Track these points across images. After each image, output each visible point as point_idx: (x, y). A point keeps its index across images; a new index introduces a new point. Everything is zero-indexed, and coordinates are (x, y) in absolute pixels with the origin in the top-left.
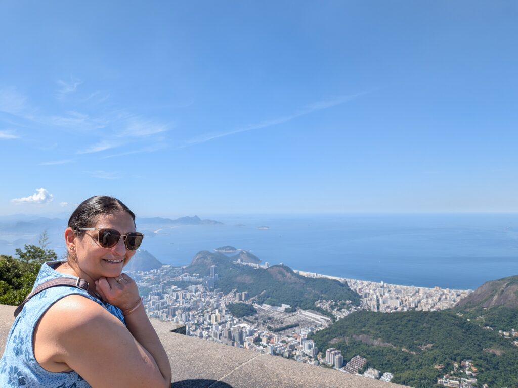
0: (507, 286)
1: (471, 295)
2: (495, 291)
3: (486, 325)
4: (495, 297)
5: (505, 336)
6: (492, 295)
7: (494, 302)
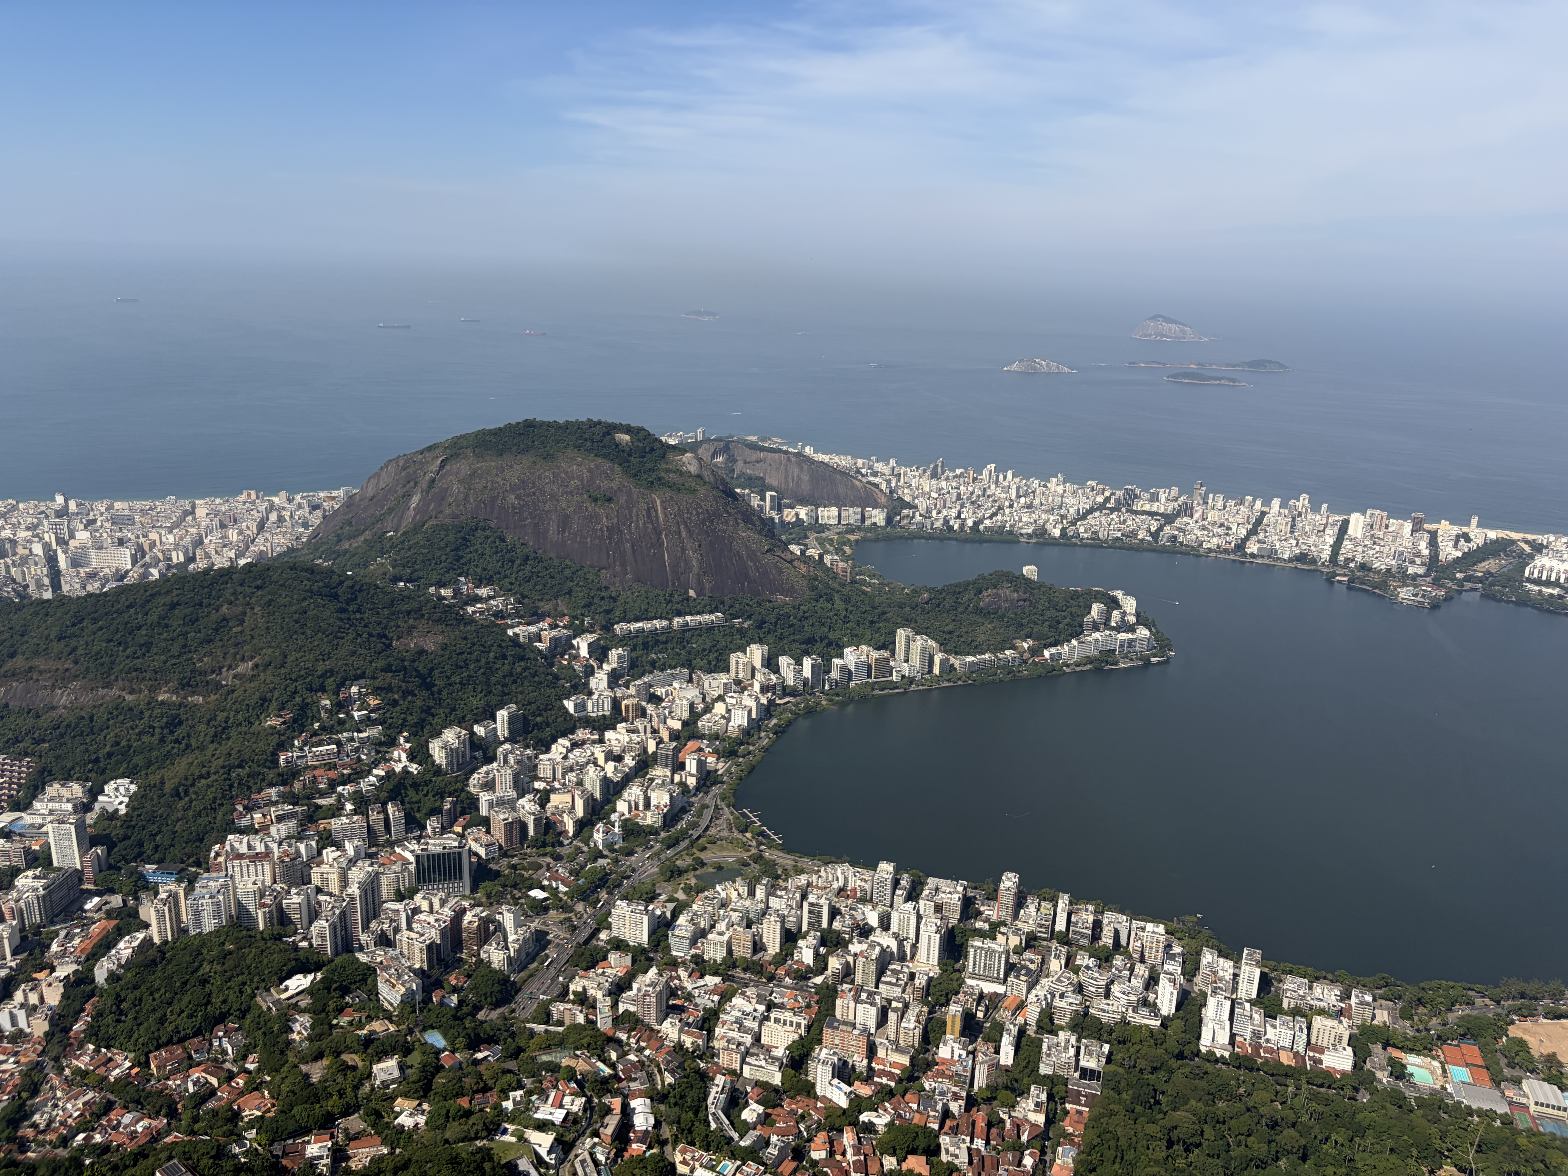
0: (442, 467)
1: (350, 503)
2: (412, 484)
3: (396, 579)
4: (415, 500)
5: (444, 598)
6: (408, 495)
7: (411, 513)
